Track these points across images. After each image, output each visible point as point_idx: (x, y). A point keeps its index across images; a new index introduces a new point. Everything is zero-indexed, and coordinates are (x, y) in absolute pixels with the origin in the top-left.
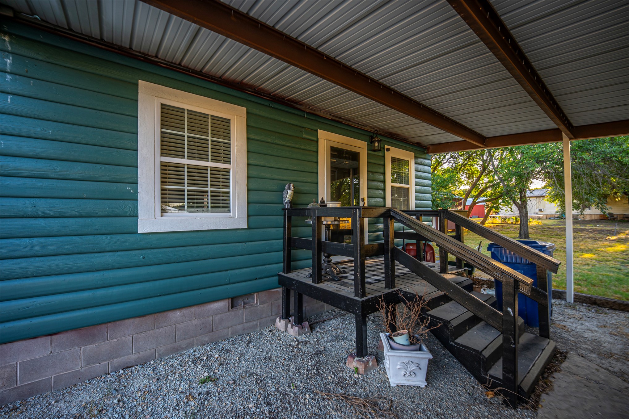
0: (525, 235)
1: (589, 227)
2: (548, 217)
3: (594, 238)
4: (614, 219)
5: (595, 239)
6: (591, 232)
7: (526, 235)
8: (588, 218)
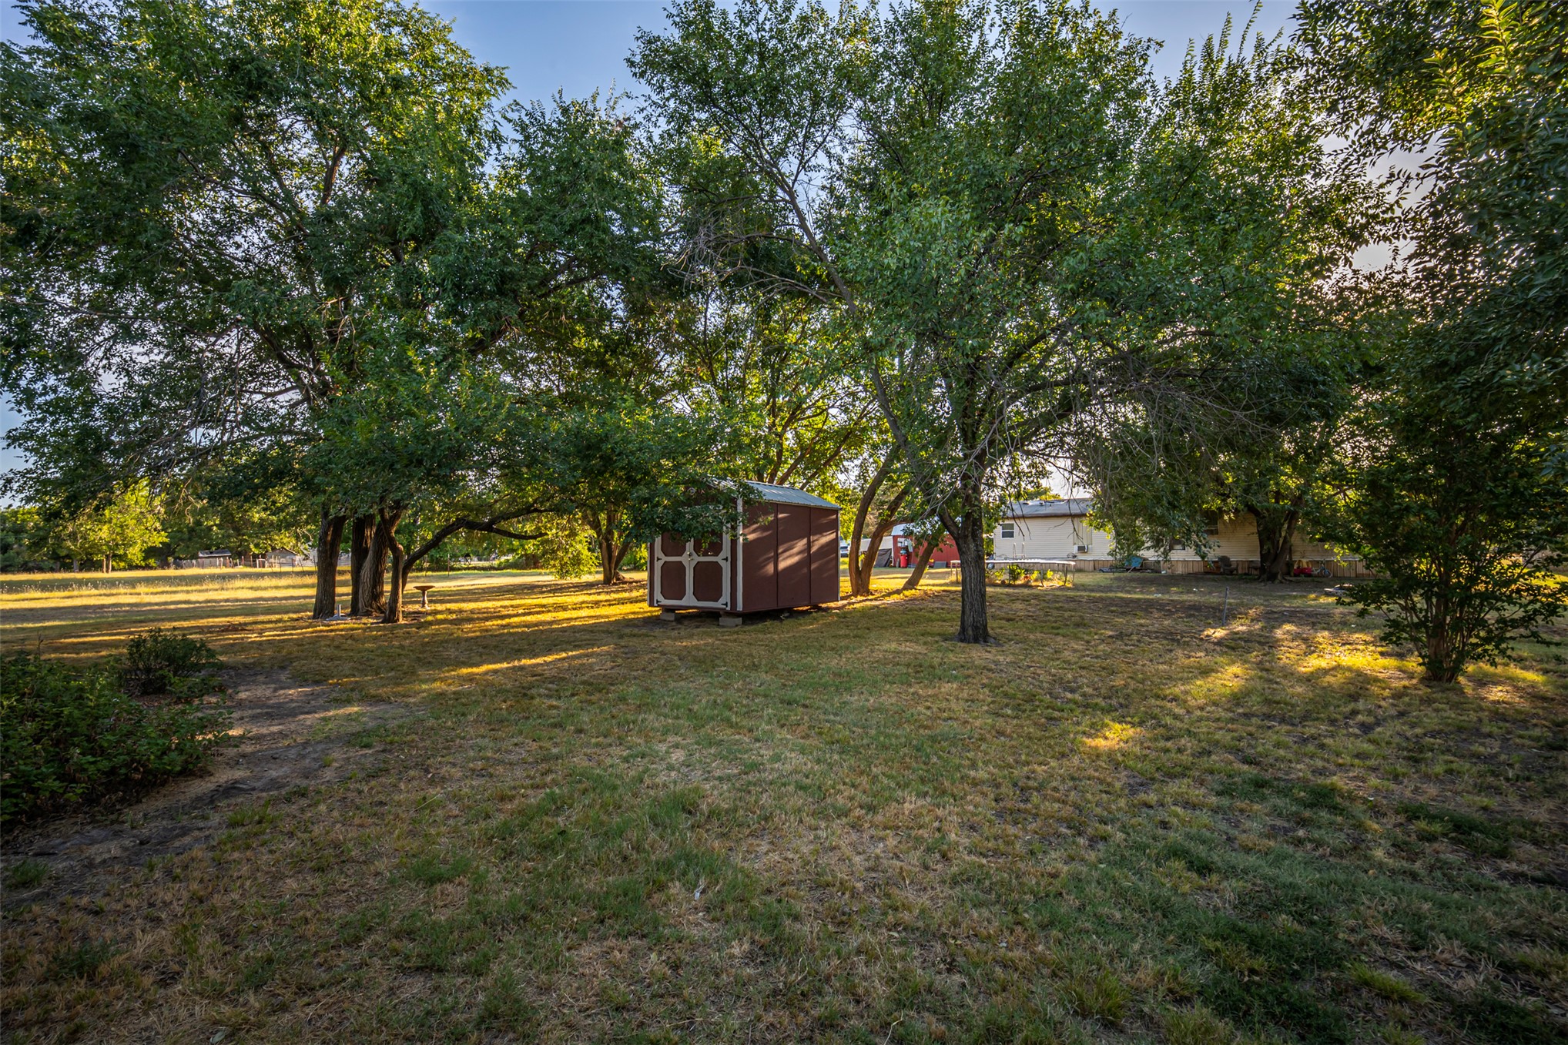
0: (975, 628)
1: (1175, 594)
2: (1098, 567)
3: (1171, 634)
4: (1231, 573)
5: (1173, 640)
6: (1170, 613)
7: (977, 628)
8: (1180, 570)
